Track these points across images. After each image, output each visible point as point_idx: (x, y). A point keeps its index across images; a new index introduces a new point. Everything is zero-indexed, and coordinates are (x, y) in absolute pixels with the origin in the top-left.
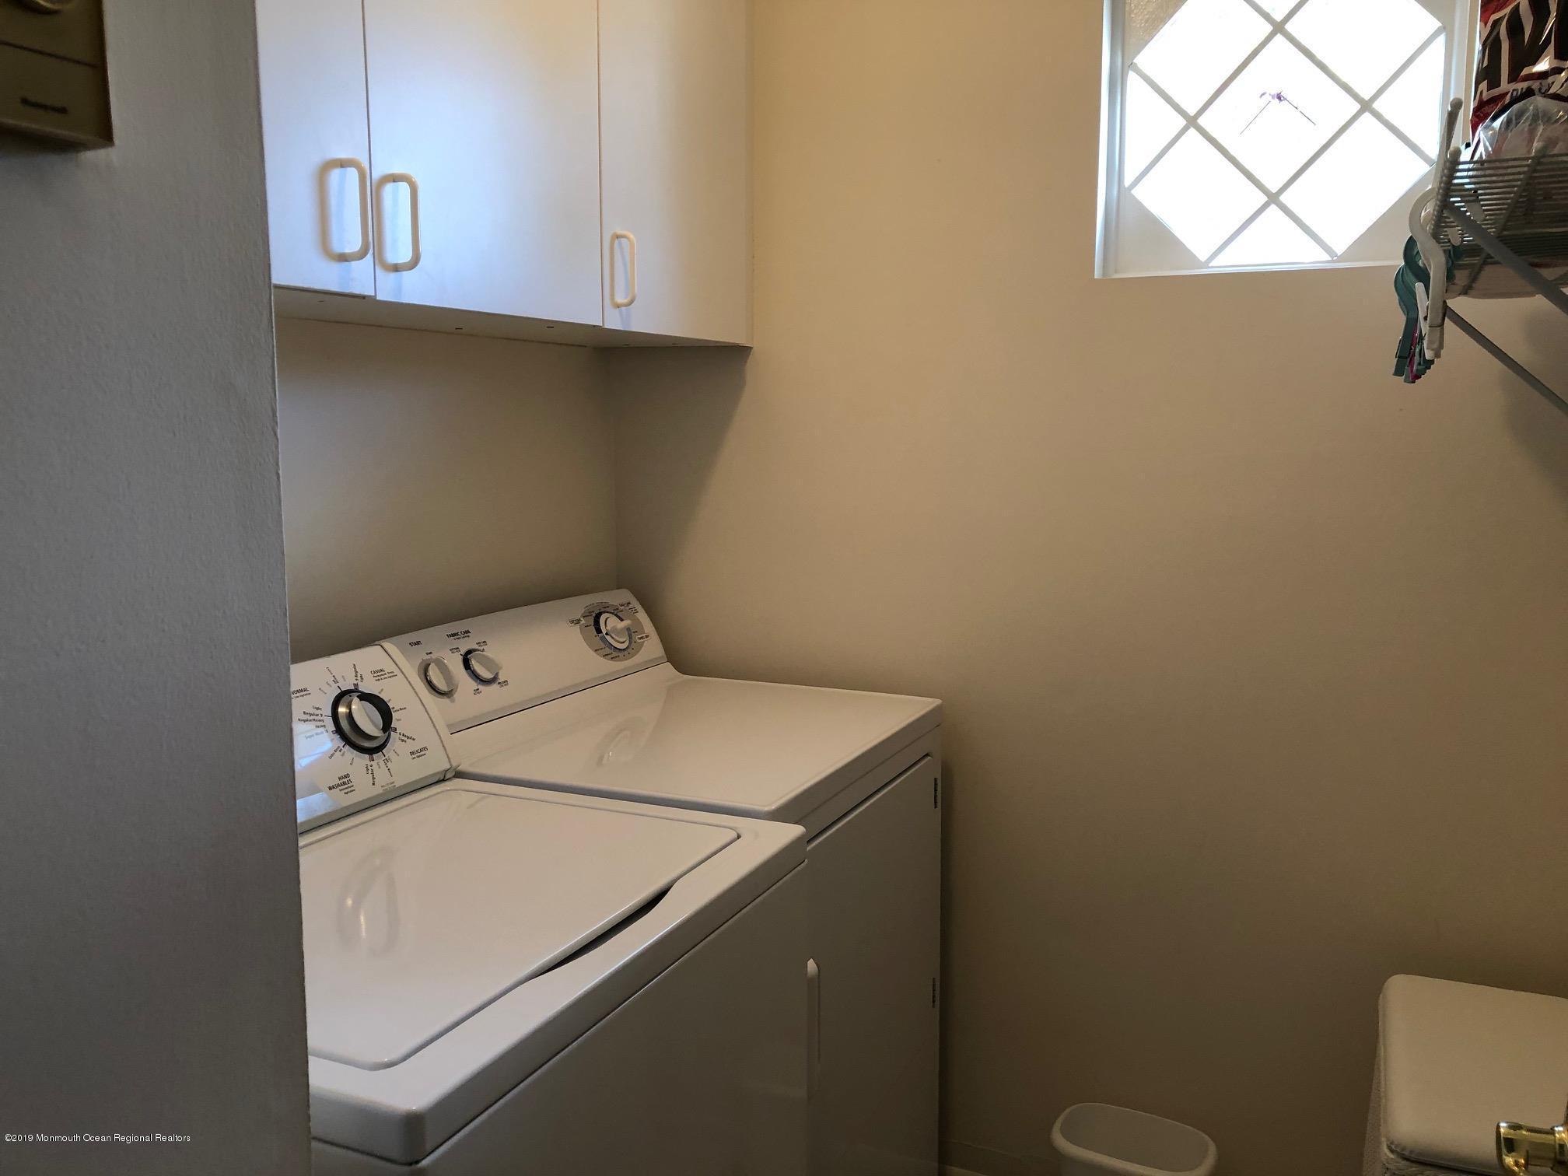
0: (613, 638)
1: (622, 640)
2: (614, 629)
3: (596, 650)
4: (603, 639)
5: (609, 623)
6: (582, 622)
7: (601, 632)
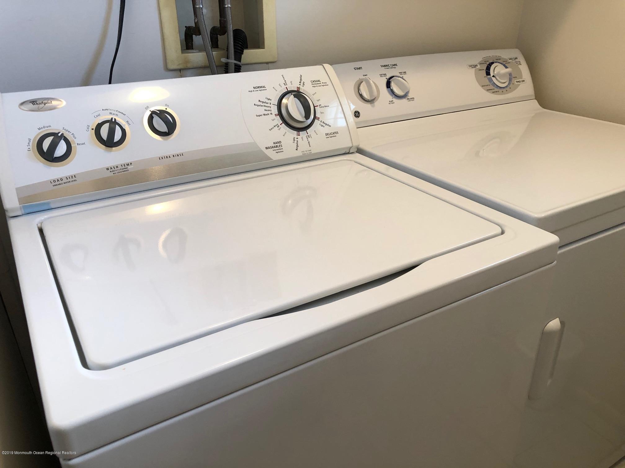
0: (497, 79)
1: (503, 81)
2: (499, 74)
3: (482, 86)
4: (490, 80)
5: (498, 69)
6: (477, 67)
7: (490, 75)
